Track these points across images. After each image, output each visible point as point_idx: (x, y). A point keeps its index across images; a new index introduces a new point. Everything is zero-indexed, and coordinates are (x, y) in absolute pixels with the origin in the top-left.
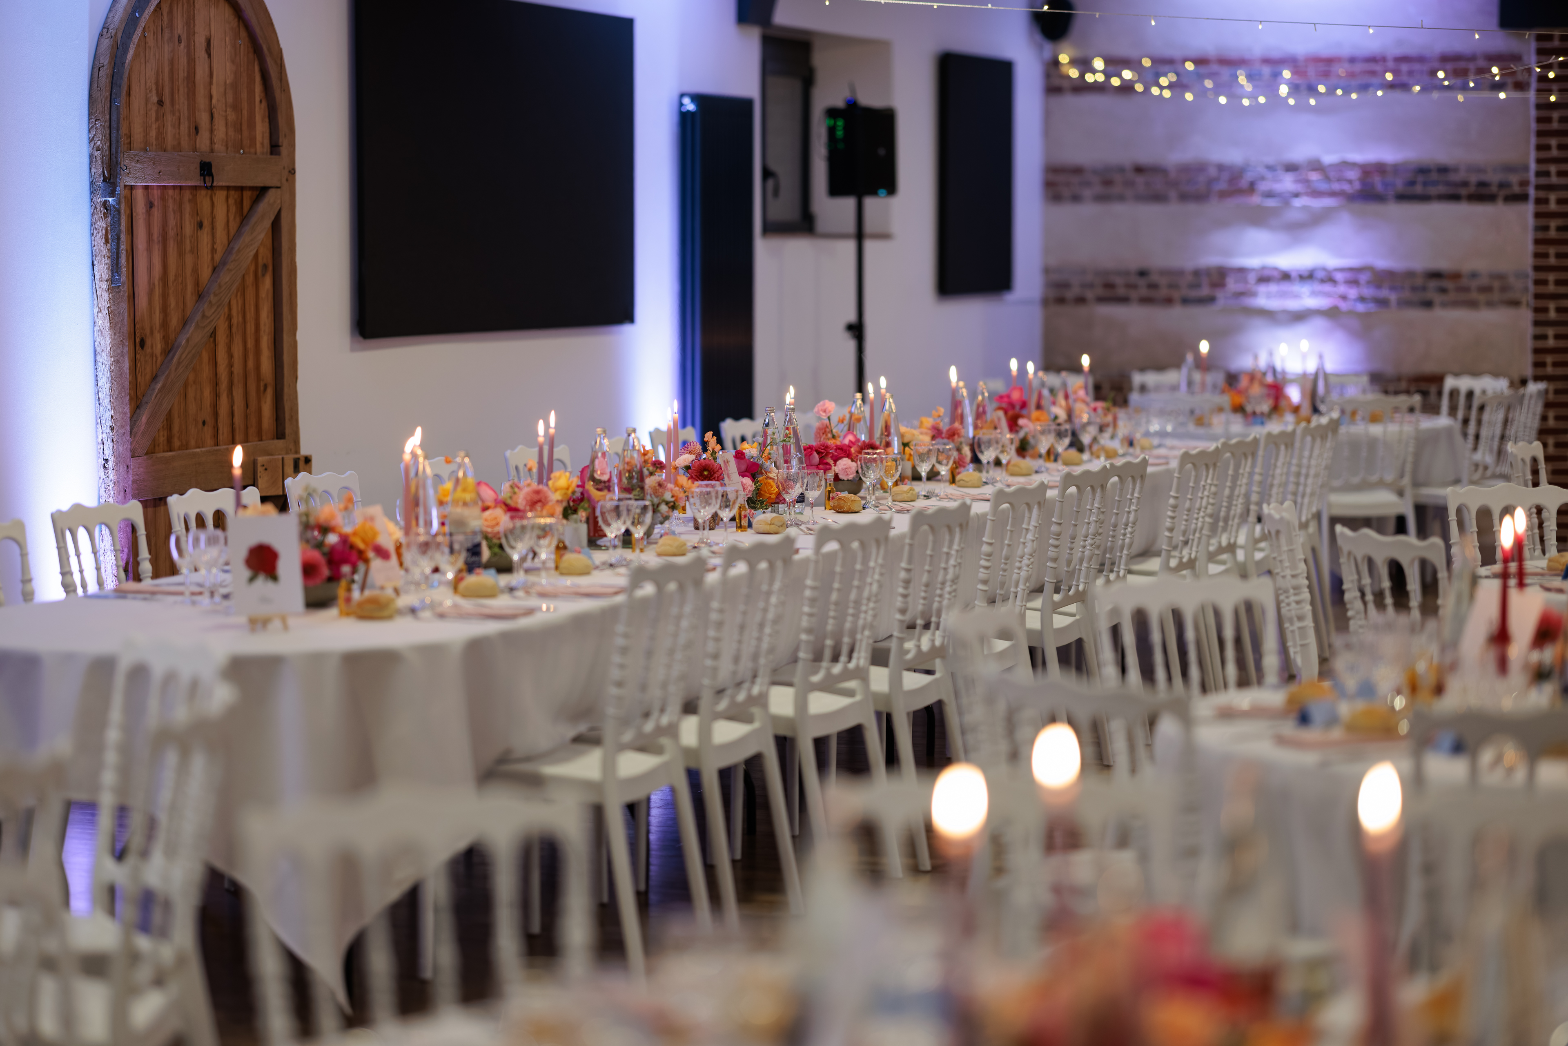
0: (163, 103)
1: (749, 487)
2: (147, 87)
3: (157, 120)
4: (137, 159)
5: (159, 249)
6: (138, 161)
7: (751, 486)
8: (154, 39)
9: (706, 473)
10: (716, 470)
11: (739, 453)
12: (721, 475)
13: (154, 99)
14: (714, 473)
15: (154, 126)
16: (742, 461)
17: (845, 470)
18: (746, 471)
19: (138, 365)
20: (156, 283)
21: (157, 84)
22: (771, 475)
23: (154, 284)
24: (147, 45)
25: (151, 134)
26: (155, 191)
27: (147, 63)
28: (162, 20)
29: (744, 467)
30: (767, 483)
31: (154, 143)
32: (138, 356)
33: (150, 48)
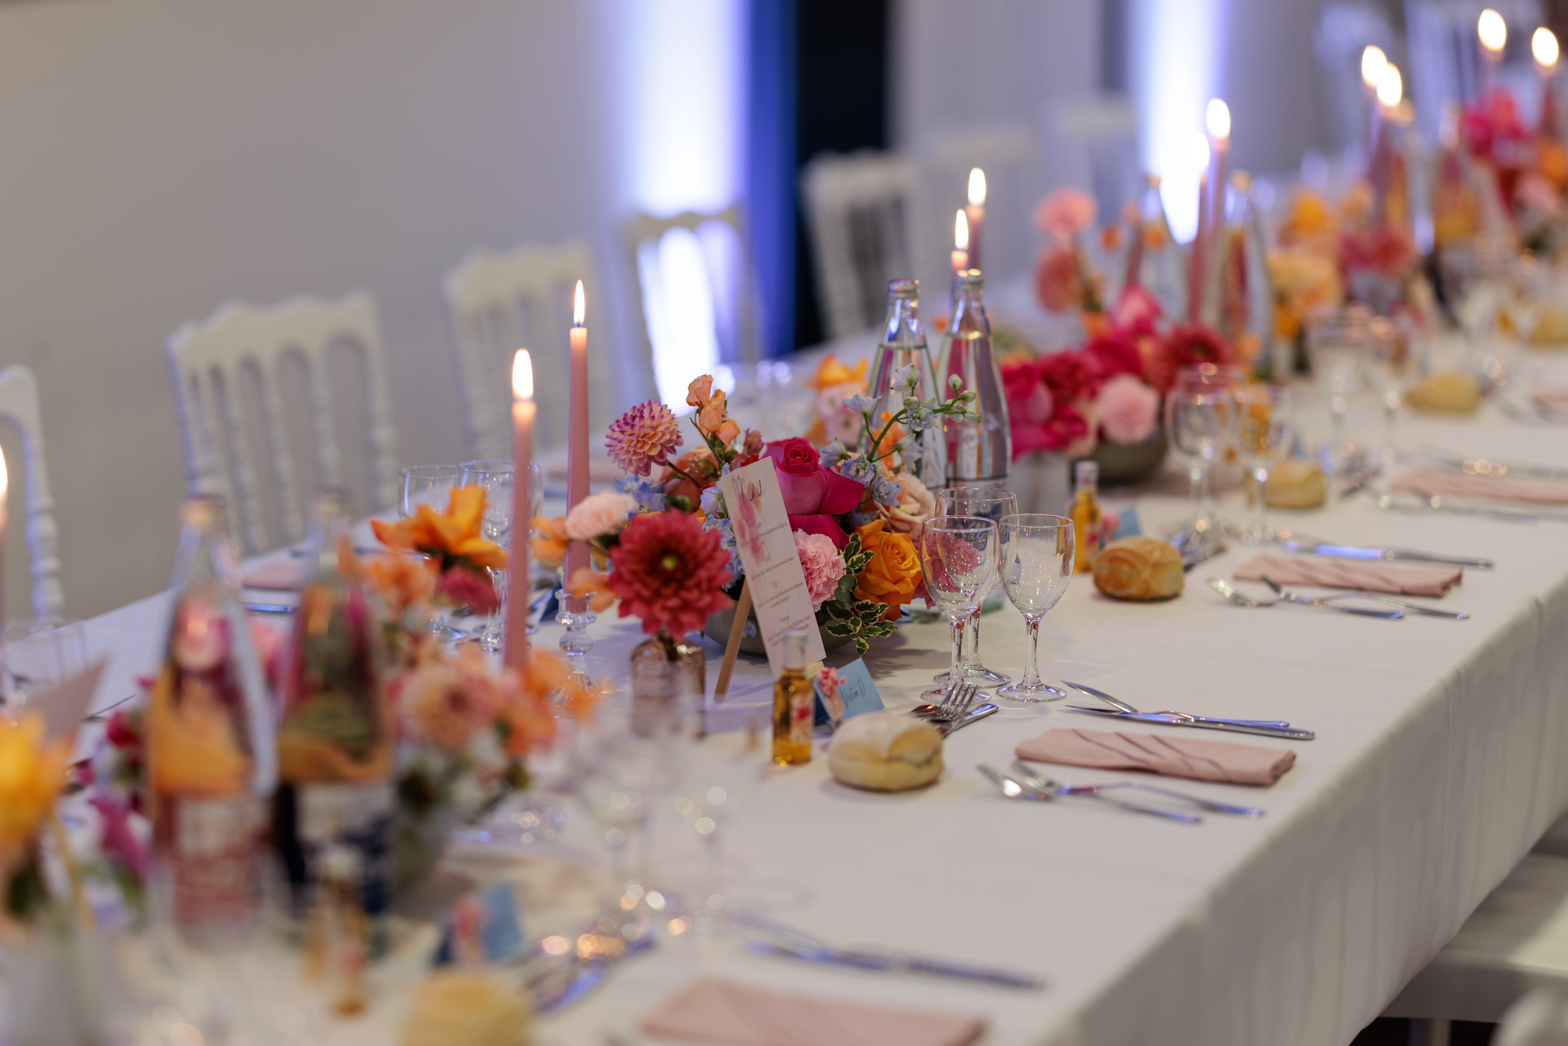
1: (827, 572)
7: (835, 564)
9: (669, 564)
10: (704, 553)
11: (795, 454)
12: (722, 567)
14: (699, 565)
16: (808, 481)
17: (1127, 414)
18: (818, 510)
22: (904, 511)
29: (810, 498)
30: (887, 545)
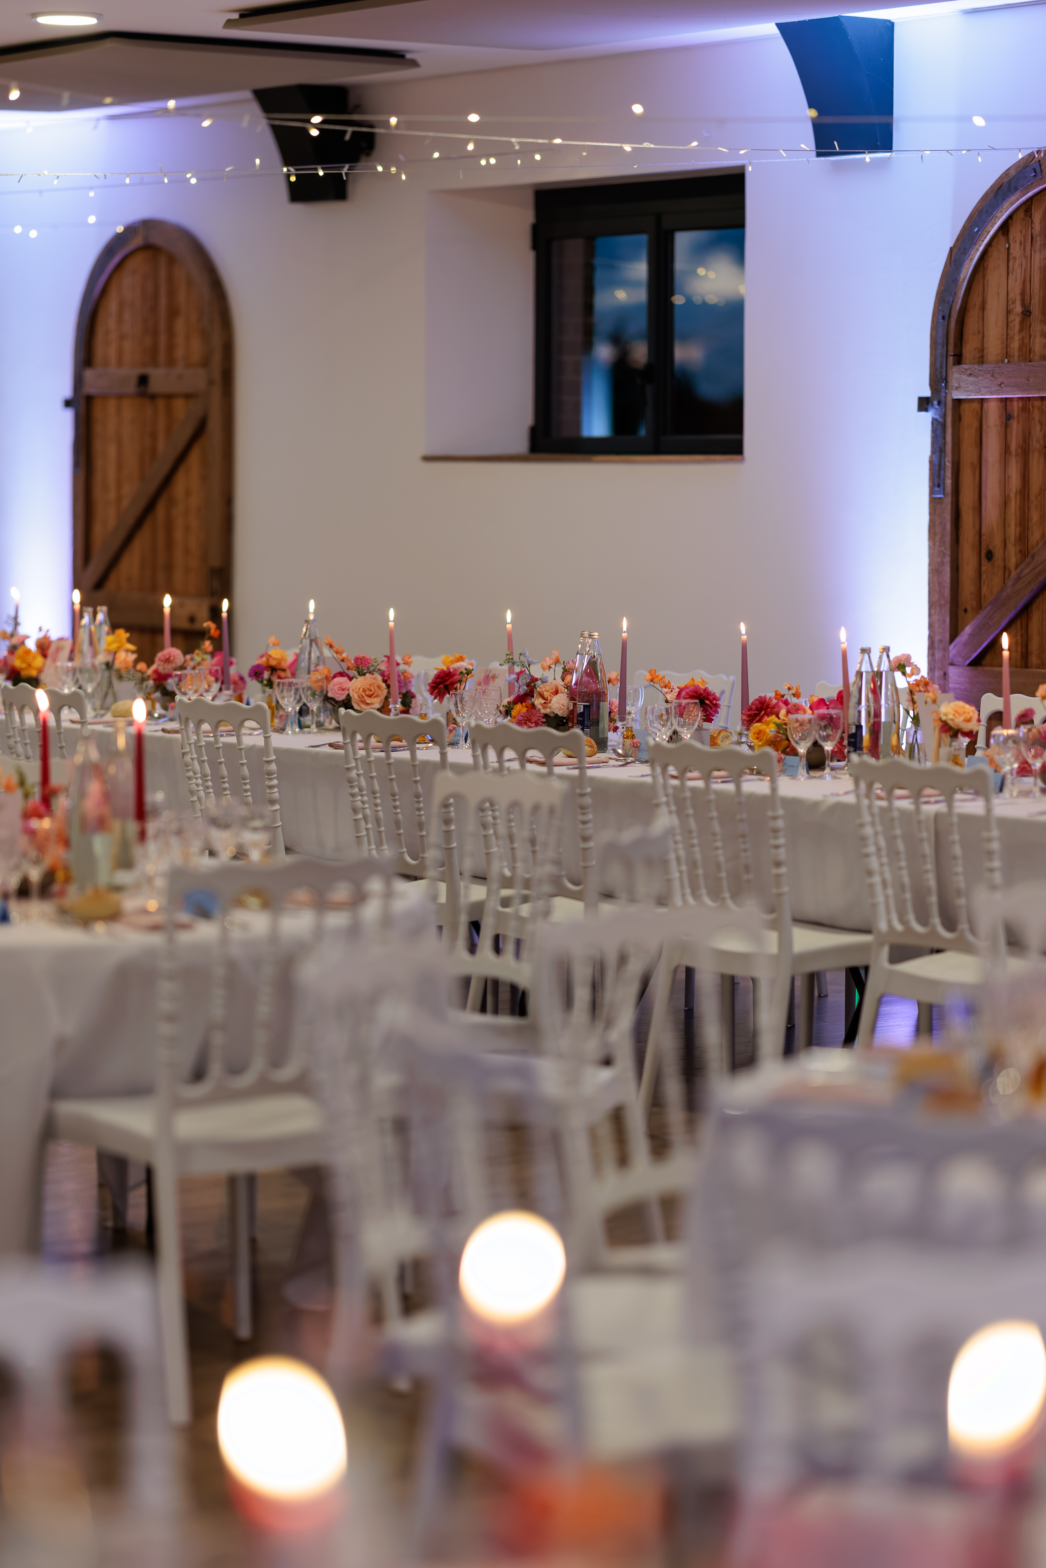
0: (1030, 313)
2: (1010, 297)
3: (1021, 330)
4: (969, 372)
5: (1017, 462)
6: (971, 374)
8: (1020, 249)
13: (1018, 309)
15: (1017, 337)
19: (984, 576)
20: (1012, 495)
21: (1023, 294)
23: (1009, 497)
24: (1011, 257)
25: (1012, 346)
26: (1015, 403)
27: (1010, 275)
28: (1032, 228)
31: (1016, 354)
32: (984, 568)
33: (1015, 258)
